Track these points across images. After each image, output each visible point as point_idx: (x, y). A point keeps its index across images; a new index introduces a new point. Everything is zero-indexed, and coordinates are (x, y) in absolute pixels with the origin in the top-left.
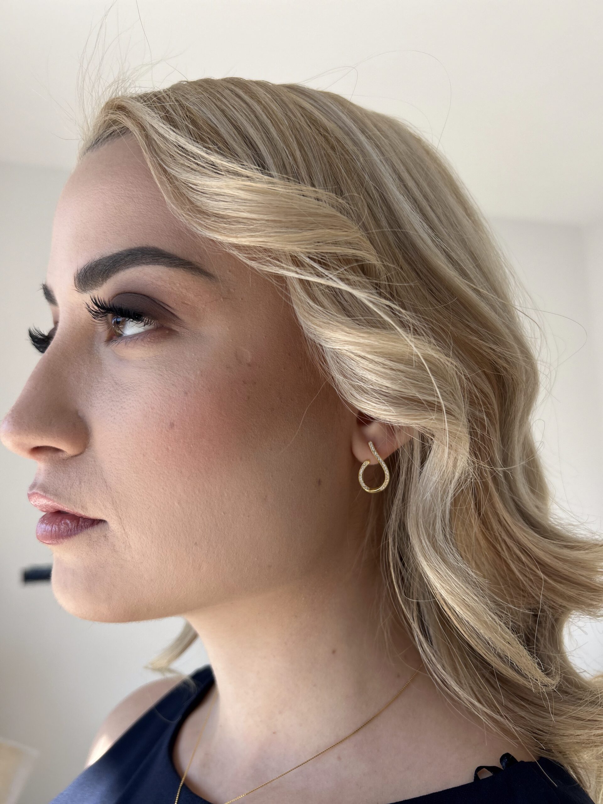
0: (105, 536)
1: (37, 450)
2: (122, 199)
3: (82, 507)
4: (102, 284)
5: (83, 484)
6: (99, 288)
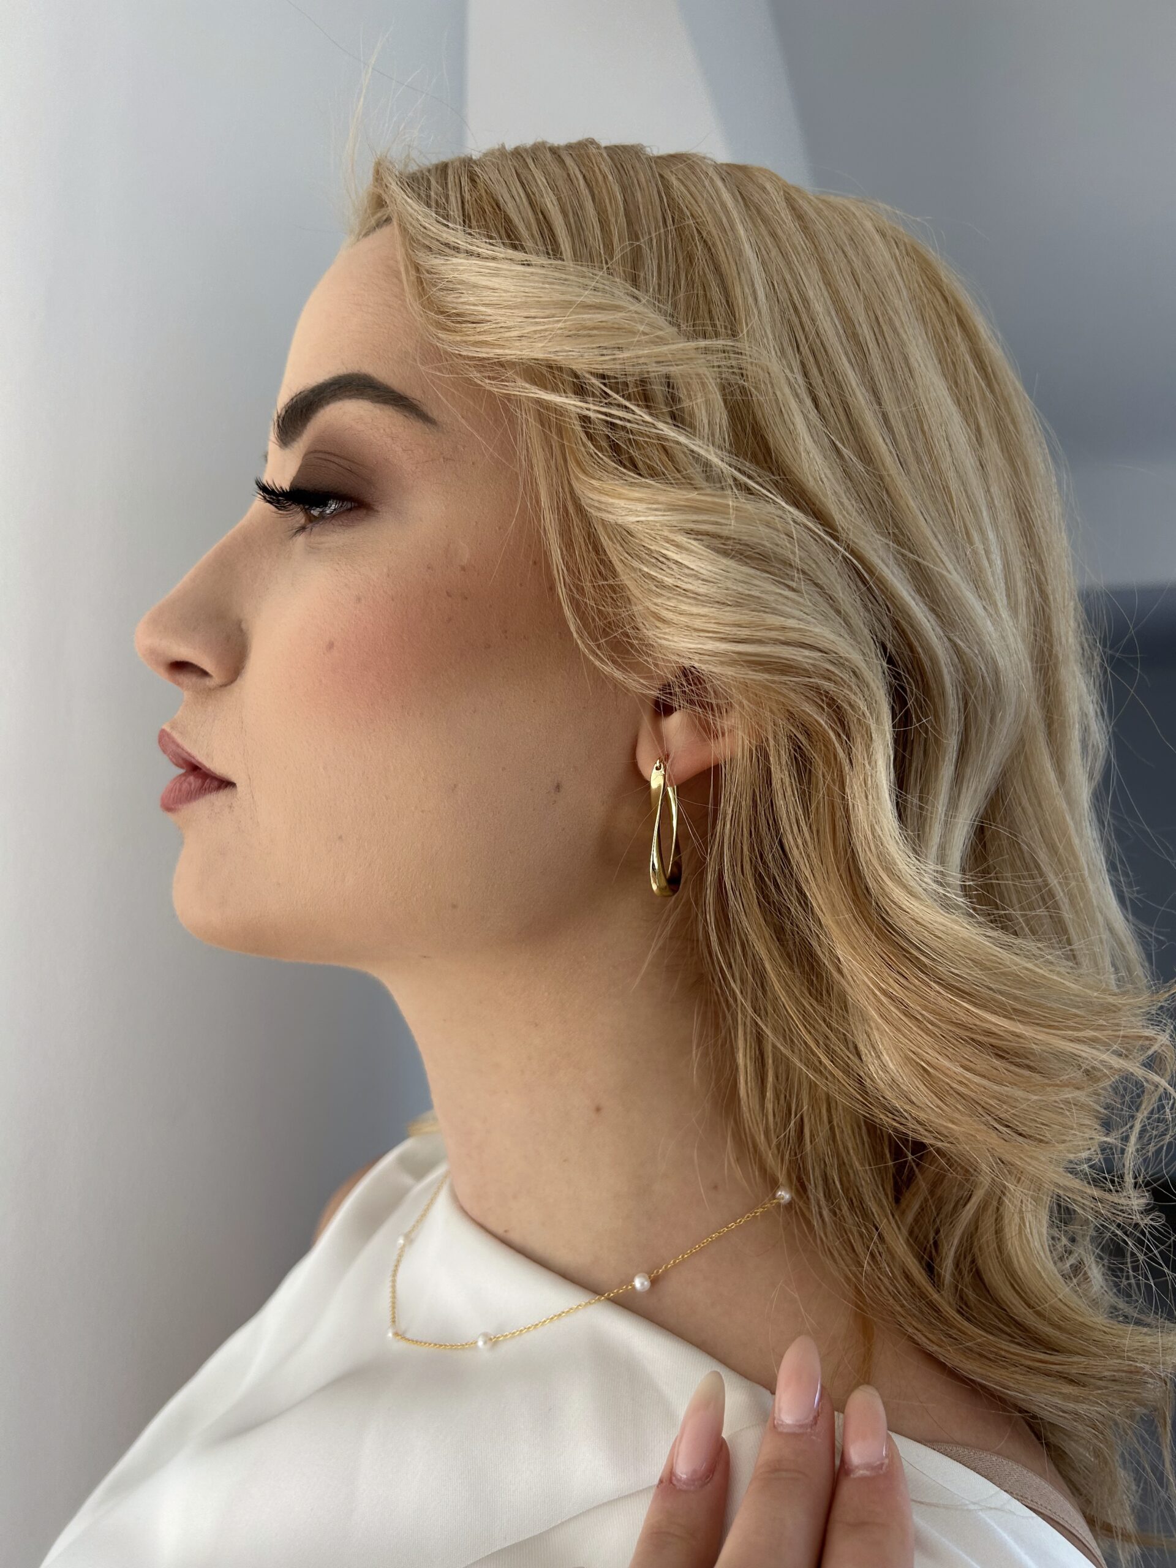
1: (177, 668)
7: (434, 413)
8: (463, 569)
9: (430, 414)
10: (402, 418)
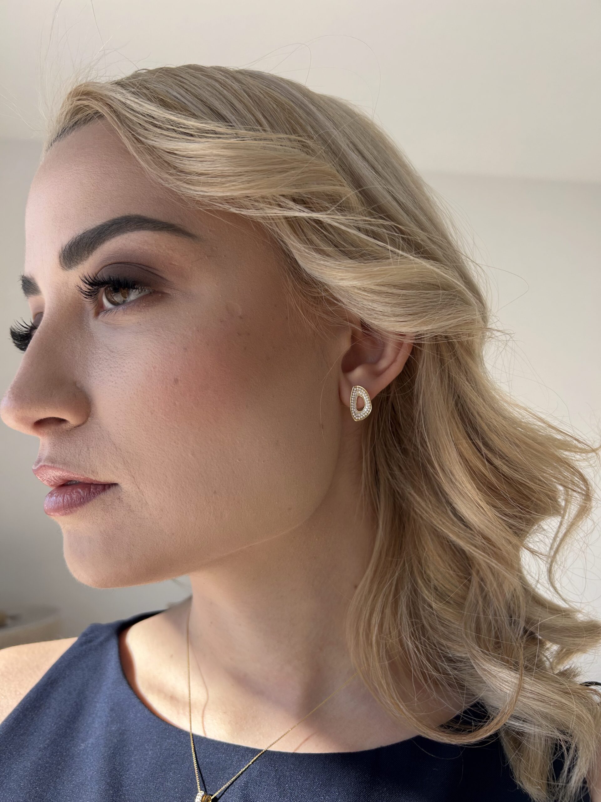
0: (119, 498)
1: (40, 424)
2: (98, 176)
3: (93, 472)
4: (88, 257)
5: (91, 449)
6: (84, 262)
9: (191, 232)
10: (175, 237)
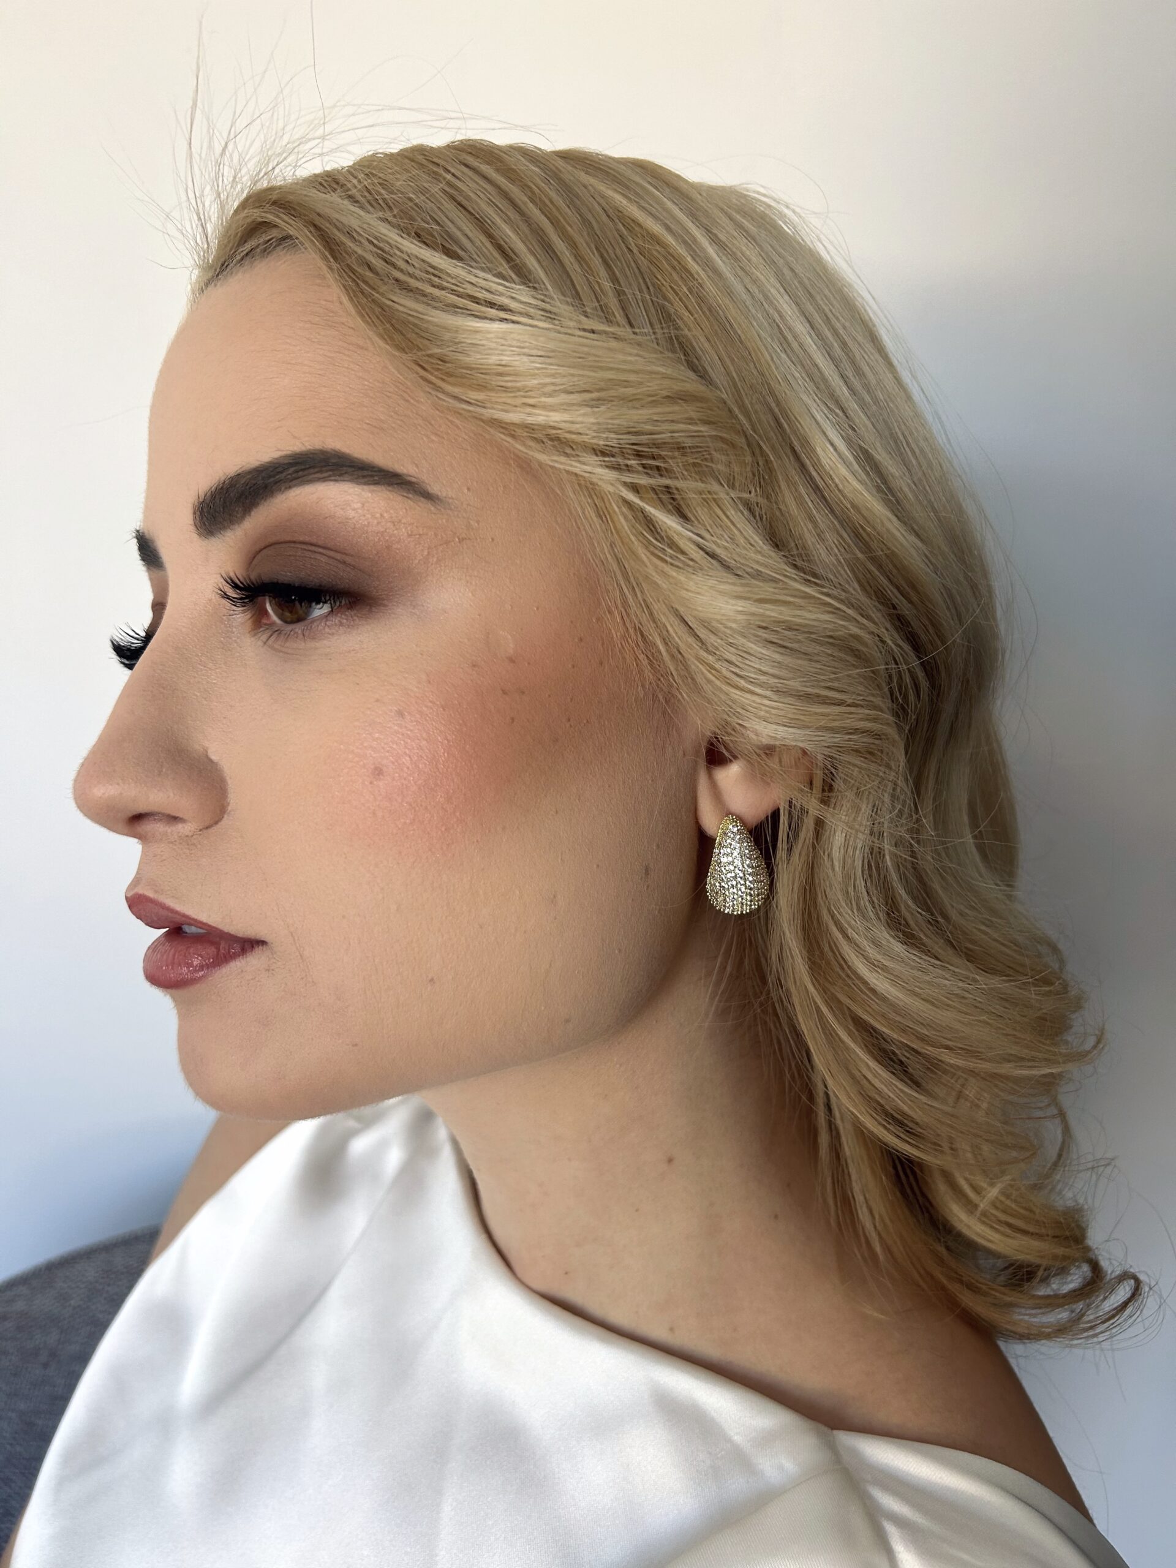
0: (268, 970)
1: (138, 820)
4: (242, 518)
7: (434, 489)
8: (511, 660)
9: (430, 490)
10: (400, 498)
